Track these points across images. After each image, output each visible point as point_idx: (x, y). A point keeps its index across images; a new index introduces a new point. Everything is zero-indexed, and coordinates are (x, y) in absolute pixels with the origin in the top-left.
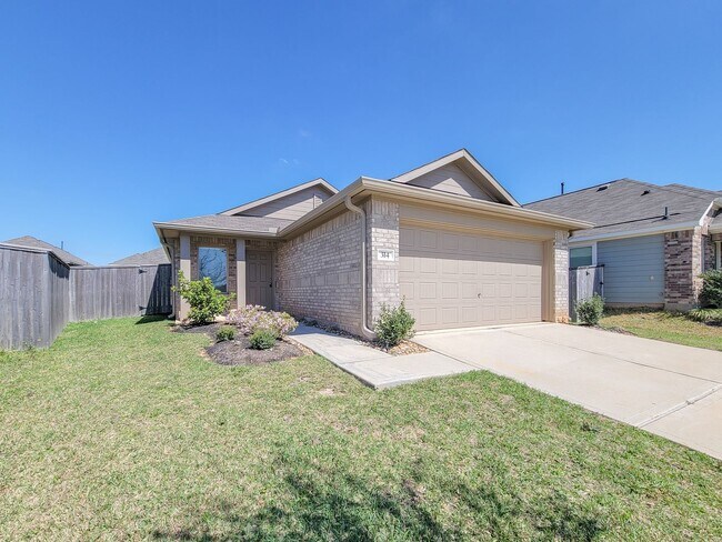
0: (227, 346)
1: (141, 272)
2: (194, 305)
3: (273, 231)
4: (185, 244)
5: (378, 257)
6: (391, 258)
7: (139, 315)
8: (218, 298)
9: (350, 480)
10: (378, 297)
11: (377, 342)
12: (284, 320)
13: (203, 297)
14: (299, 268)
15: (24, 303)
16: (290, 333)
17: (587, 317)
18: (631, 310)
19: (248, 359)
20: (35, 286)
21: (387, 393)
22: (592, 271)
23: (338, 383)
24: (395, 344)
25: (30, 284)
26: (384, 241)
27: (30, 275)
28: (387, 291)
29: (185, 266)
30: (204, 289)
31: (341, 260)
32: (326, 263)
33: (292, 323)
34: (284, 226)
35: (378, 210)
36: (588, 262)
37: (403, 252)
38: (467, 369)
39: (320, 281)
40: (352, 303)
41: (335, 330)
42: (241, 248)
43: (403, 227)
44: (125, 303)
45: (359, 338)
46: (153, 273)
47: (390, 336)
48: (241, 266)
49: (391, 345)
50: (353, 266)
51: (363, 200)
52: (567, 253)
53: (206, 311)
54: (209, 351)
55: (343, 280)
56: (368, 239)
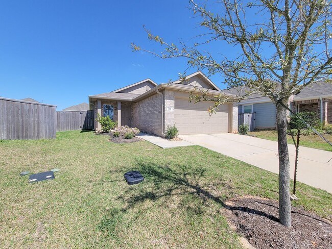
0: (117, 139)
1: (81, 113)
2: (103, 125)
3: (131, 99)
4: (99, 103)
5: (167, 109)
6: (172, 110)
7: (80, 130)
8: (112, 123)
9: (153, 164)
10: (167, 123)
11: (166, 138)
12: (136, 130)
13: (107, 123)
14: (140, 113)
15: (49, 123)
16: (138, 134)
17: (242, 131)
18: (265, 130)
19: (125, 142)
20: (52, 118)
21: (166, 149)
22: (251, 115)
23: (152, 147)
24: (172, 138)
25: (50, 117)
26: (169, 104)
27: (50, 114)
28: (170, 121)
29: (99, 111)
30: (107, 120)
31: (155, 110)
32: (150, 111)
33: (138, 131)
34: (135, 97)
35: (167, 93)
36: (249, 111)
37: (176, 108)
38: (192, 145)
39: (148, 117)
40: (159, 125)
41: (153, 134)
42: (119, 105)
43: (176, 99)
44: (75, 125)
45: (161, 137)
46: (85, 114)
47: (170, 135)
48: (119, 112)
49: (170, 139)
50: (159, 112)
51: (162, 90)
52: (238, 108)
53: (108, 127)
54: (111, 140)
55: (156, 117)
56: (164, 103)
